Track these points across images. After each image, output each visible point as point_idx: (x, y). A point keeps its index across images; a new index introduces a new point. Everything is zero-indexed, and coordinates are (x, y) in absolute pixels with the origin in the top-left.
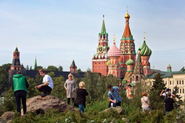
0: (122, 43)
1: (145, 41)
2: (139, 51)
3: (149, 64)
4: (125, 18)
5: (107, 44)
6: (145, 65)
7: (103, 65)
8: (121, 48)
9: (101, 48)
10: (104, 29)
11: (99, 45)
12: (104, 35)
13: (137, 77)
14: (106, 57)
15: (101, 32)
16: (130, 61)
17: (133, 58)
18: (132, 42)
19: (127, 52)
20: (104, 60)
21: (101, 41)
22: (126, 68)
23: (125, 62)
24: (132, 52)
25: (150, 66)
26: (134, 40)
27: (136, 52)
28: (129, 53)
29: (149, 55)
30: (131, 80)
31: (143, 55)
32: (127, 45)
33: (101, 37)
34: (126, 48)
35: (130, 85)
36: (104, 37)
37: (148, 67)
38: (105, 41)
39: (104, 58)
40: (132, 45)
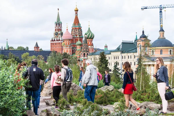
0: (73, 29)
1: (89, 28)
2: (86, 35)
3: (92, 45)
4: (75, 11)
5: (61, 30)
6: (90, 45)
7: (58, 45)
8: (72, 33)
9: (57, 33)
10: (58, 18)
11: (55, 31)
12: (59, 23)
13: (84, 54)
14: (60, 39)
15: (56, 21)
16: (79, 42)
17: (81, 40)
18: (80, 28)
19: (76, 36)
20: (59, 42)
21: (57, 28)
22: (76, 47)
23: (75, 43)
24: (80, 36)
25: (93, 46)
26: (81, 27)
27: (83, 36)
28: (78, 36)
29: (93, 38)
30: (80, 56)
31: (88, 38)
32: (77, 31)
33: (57, 25)
34: (75, 33)
35: (79, 60)
36: (59, 25)
37: (92, 46)
38: (59, 28)
39: (59, 40)
40: (80, 31)
